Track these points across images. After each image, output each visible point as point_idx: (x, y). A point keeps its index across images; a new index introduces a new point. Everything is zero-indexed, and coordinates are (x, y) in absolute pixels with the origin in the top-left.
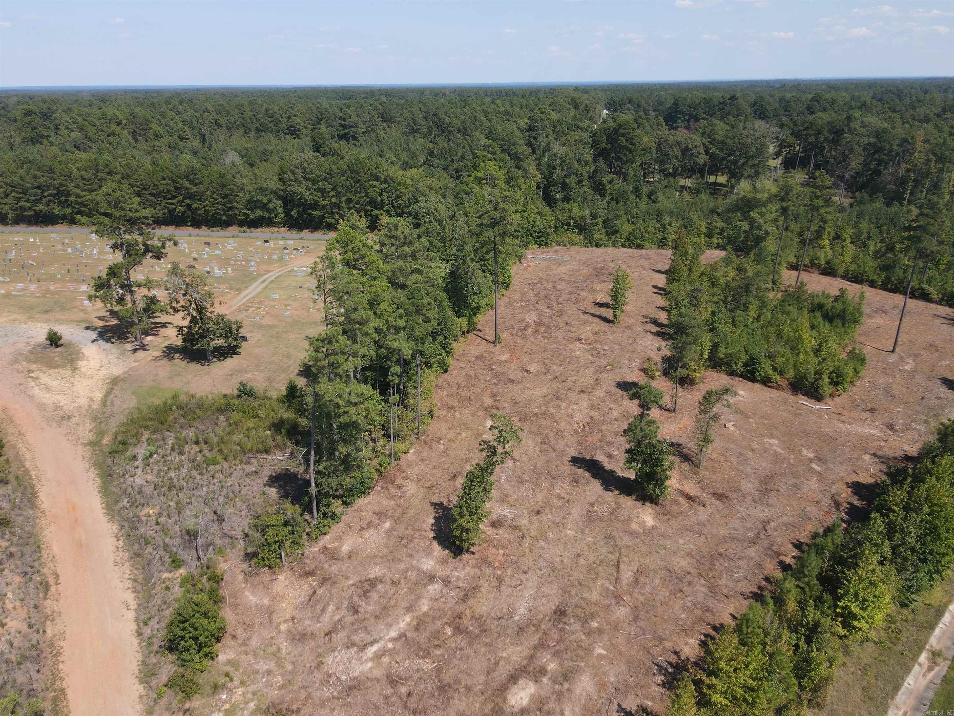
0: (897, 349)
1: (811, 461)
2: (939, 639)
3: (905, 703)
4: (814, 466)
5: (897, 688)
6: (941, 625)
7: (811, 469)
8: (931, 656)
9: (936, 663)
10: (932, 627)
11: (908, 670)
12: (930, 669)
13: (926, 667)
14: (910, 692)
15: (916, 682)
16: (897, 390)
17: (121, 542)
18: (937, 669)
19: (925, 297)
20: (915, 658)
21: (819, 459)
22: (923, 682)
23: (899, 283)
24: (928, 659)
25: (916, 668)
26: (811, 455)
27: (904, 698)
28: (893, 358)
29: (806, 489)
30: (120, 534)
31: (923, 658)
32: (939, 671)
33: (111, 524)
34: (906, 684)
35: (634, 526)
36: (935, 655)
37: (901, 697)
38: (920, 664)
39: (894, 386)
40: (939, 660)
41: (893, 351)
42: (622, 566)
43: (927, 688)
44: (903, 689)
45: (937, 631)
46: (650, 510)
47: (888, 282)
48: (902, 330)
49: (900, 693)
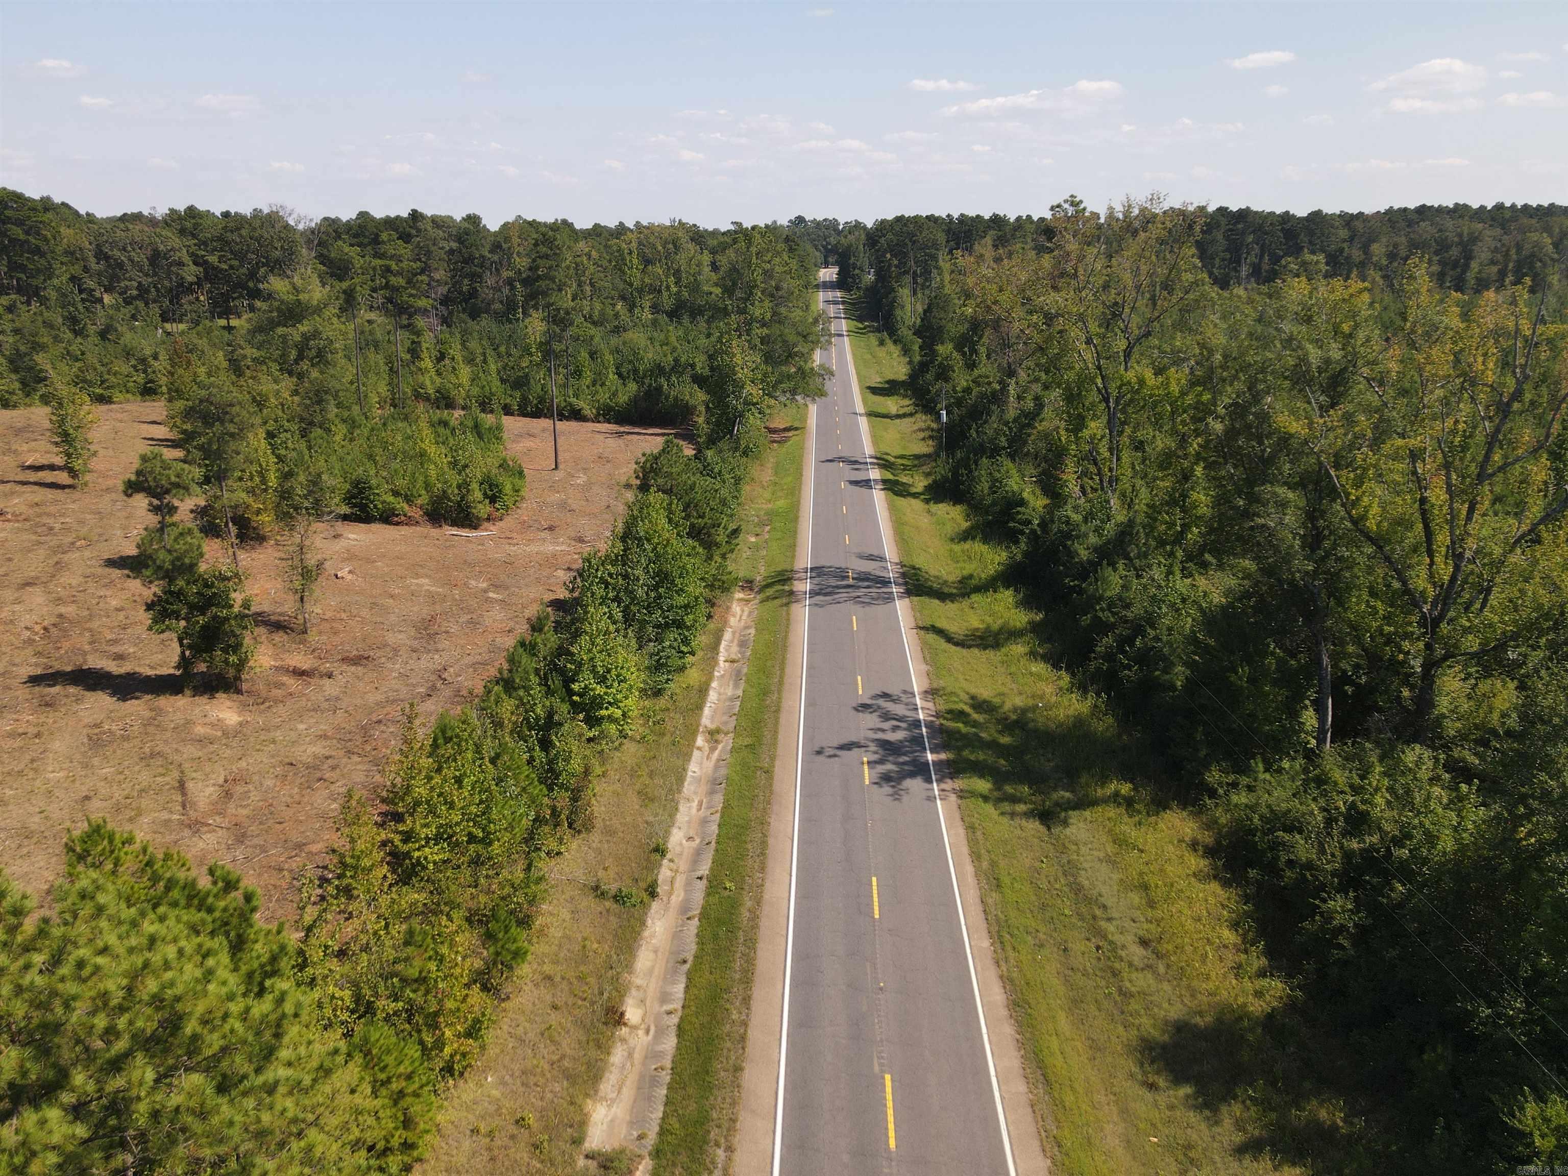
0: (561, 466)
1: (485, 591)
2: (712, 718)
3: (695, 793)
4: (491, 595)
5: (681, 780)
6: (708, 705)
7: (487, 599)
8: (709, 737)
9: (716, 741)
10: (700, 707)
11: (688, 757)
12: (712, 750)
13: (707, 749)
14: (698, 780)
15: (701, 768)
16: (574, 504)
18: (720, 747)
19: (576, 415)
20: (691, 744)
21: (496, 587)
22: (710, 765)
23: (540, 402)
24: (707, 741)
25: (696, 753)
26: (485, 585)
27: (692, 788)
28: (559, 475)
29: (488, 622)
31: (700, 741)
32: (724, 747)
34: (690, 773)
35: (200, 730)
36: (713, 734)
37: (688, 787)
38: (699, 749)
39: (569, 501)
40: (721, 737)
41: (556, 468)
42: (190, 785)
43: (716, 767)
44: (688, 779)
45: (707, 711)
46: (228, 703)
47: (526, 405)
48: (560, 449)
49: (686, 784)
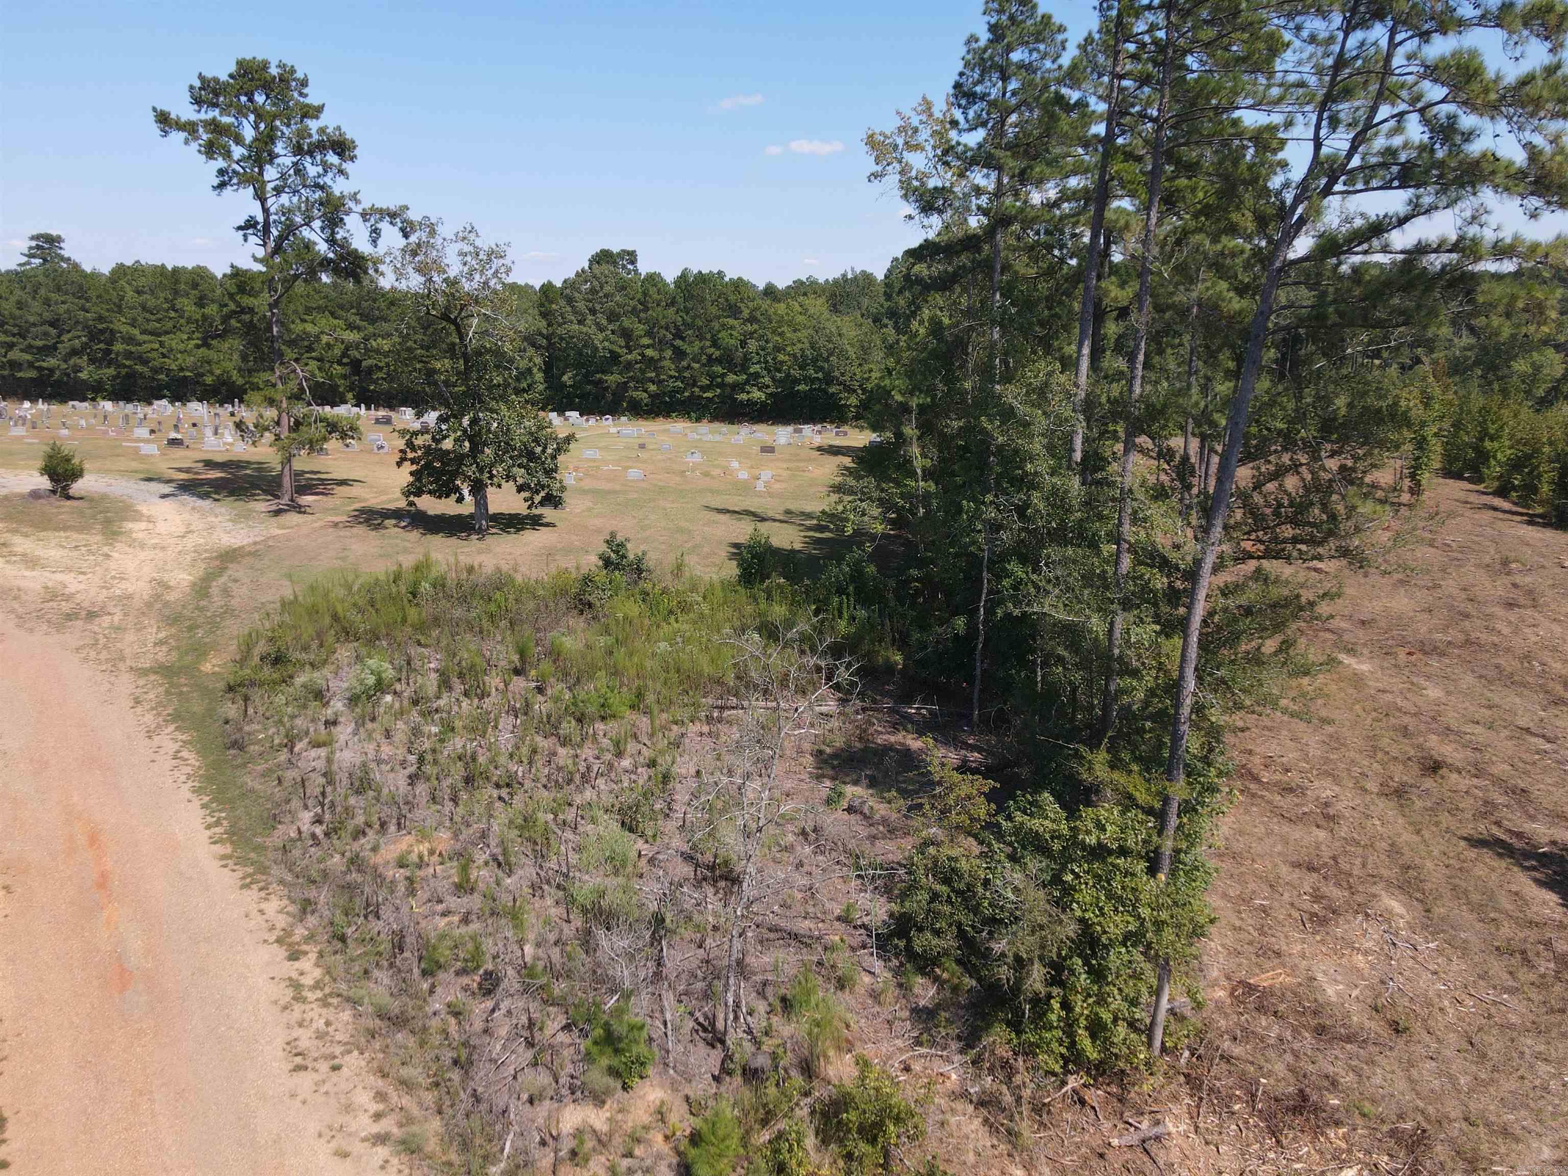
17: (307, 964)
30: (300, 932)
33: (253, 894)
